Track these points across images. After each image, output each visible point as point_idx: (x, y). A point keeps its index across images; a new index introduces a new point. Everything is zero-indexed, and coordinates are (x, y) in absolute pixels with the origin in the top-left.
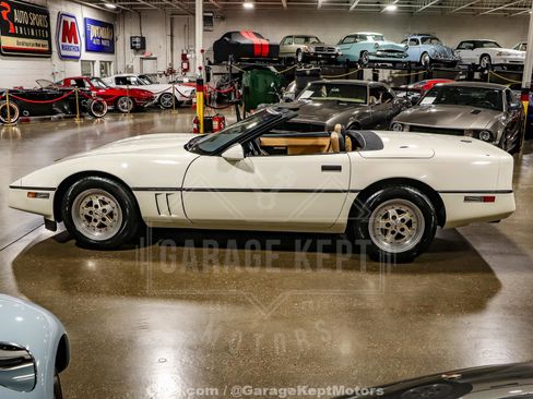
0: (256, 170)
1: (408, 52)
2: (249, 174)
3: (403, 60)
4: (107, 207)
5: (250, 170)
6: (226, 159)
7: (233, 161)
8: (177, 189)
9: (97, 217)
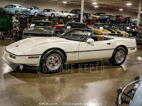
0: (95, 45)
1: (31, 12)
2: (93, 46)
3: (29, 14)
4: (56, 59)
5: (93, 45)
6: (87, 42)
7: (89, 43)
8: (77, 52)
9: (53, 62)
